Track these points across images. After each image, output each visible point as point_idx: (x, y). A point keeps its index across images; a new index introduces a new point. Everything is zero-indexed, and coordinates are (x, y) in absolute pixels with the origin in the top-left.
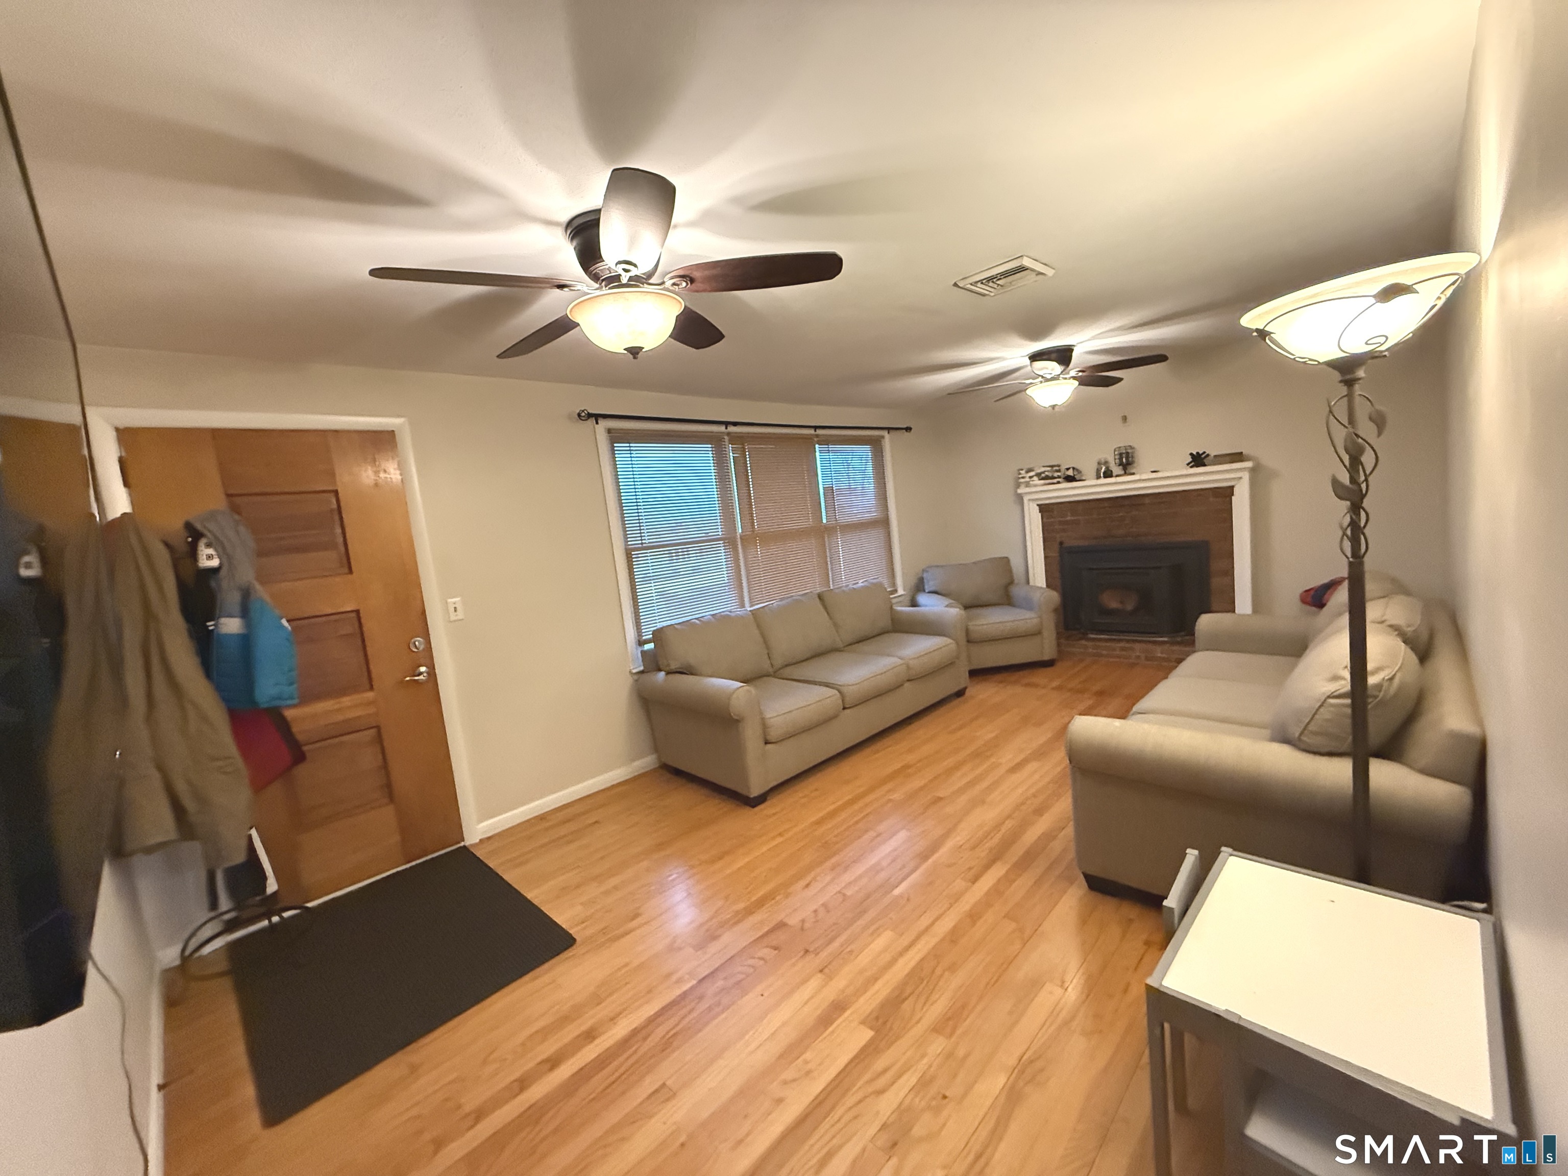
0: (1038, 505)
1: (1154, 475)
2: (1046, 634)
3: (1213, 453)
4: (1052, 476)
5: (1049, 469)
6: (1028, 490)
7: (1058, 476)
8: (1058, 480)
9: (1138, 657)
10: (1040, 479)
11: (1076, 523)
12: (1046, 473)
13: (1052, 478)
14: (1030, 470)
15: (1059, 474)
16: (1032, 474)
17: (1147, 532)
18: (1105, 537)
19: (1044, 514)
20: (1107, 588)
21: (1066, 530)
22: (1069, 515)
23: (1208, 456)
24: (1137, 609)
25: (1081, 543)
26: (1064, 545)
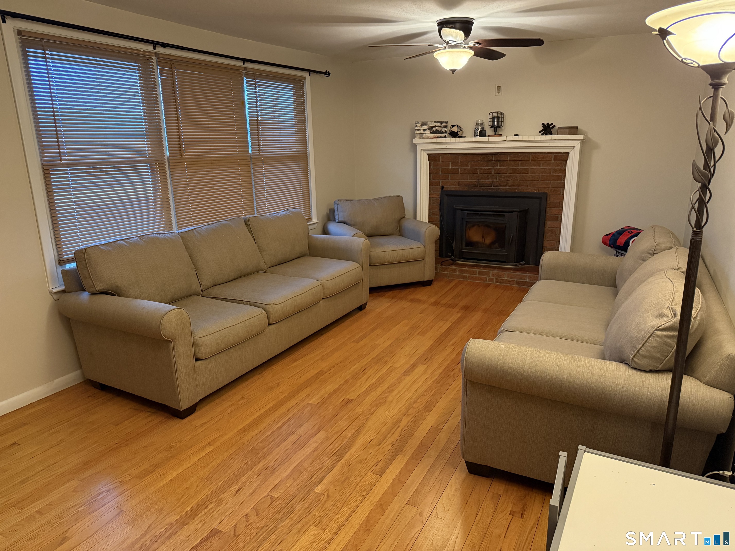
0: (428, 154)
1: (516, 138)
2: (427, 259)
3: (558, 124)
4: (441, 130)
5: (439, 124)
6: (421, 141)
7: (445, 131)
8: (445, 134)
9: (491, 280)
10: (431, 133)
11: (456, 172)
12: (437, 128)
13: (441, 132)
14: (423, 124)
15: (446, 129)
16: (425, 127)
17: (505, 183)
18: (475, 185)
19: (432, 163)
20: (473, 226)
21: (447, 177)
22: (450, 166)
23: (554, 126)
24: (493, 243)
25: (458, 188)
26: (444, 189)
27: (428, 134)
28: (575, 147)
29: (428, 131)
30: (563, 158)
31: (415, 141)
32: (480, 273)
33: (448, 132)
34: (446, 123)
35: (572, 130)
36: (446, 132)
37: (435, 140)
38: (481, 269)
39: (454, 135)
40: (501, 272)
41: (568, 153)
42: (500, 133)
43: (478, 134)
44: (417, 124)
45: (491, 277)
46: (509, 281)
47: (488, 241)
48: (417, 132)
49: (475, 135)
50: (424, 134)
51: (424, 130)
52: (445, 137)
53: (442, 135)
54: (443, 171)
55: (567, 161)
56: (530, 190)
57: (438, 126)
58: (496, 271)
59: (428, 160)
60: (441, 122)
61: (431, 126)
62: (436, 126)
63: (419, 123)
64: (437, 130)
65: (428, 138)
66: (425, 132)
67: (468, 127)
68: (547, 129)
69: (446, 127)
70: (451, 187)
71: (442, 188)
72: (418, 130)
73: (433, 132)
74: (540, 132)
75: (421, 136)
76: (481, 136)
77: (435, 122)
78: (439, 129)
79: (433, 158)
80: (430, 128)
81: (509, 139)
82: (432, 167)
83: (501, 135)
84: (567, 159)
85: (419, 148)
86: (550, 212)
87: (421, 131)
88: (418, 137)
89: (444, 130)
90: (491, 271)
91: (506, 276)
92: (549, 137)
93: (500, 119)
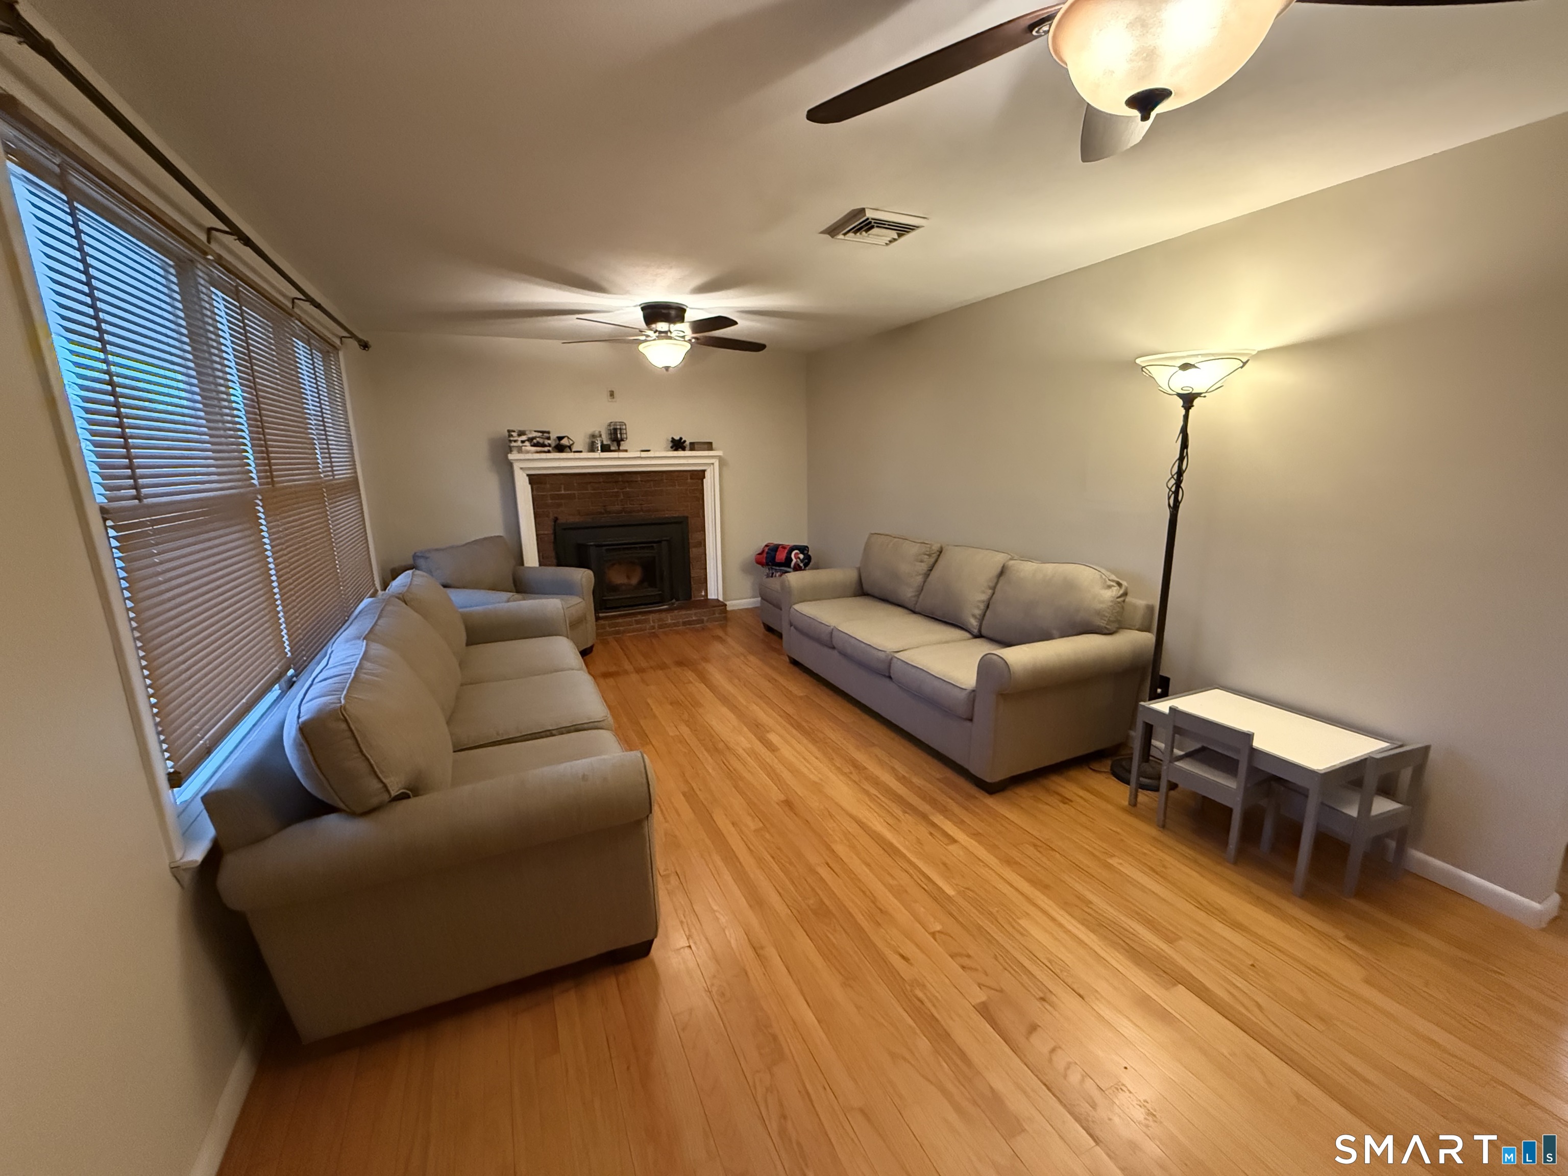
0: (528, 475)
1: (644, 454)
5: (540, 434)
6: (519, 456)
8: (548, 448)
10: (532, 446)
11: (571, 497)
12: (538, 439)
13: (543, 445)
14: (521, 433)
15: (549, 442)
16: (524, 438)
17: (639, 508)
18: (601, 513)
19: (534, 486)
20: (613, 565)
21: (559, 505)
22: (562, 489)
23: (685, 441)
24: (641, 582)
25: (577, 519)
26: (558, 521)
27: (528, 447)
28: (713, 464)
29: (527, 443)
30: (699, 476)
31: (511, 457)
32: (638, 622)
33: (553, 445)
34: (548, 432)
35: (706, 446)
36: (549, 445)
37: (544, 456)
38: (639, 617)
39: (560, 448)
40: (663, 615)
41: (704, 471)
42: (625, 448)
43: (599, 448)
44: (513, 433)
45: (652, 624)
46: (673, 623)
47: (634, 581)
48: (513, 444)
49: (592, 449)
50: (523, 447)
51: (523, 442)
52: (549, 452)
53: (546, 449)
54: (553, 497)
55: (704, 480)
56: (668, 514)
57: (539, 437)
58: (656, 616)
59: (530, 483)
60: (543, 432)
61: (530, 436)
62: (536, 437)
63: (514, 431)
64: (538, 442)
65: (528, 452)
66: (524, 444)
67: (579, 440)
68: (678, 445)
69: (549, 438)
70: (568, 516)
71: (556, 519)
72: (515, 441)
73: (534, 445)
74: (672, 447)
75: (520, 450)
76: (602, 451)
77: (535, 431)
78: (541, 441)
79: (535, 480)
80: (530, 440)
81: (638, 454)
82: (535, 493)
83: (626, 451)
84: (704, 477)
85: (517, 467)
86: (694, 538)
87: (519, 444)
88: (515, 452)
89: (547, 442)
90: (651, 617)
91: (669, 619)
92: (681, 453)
93: (618, 432)
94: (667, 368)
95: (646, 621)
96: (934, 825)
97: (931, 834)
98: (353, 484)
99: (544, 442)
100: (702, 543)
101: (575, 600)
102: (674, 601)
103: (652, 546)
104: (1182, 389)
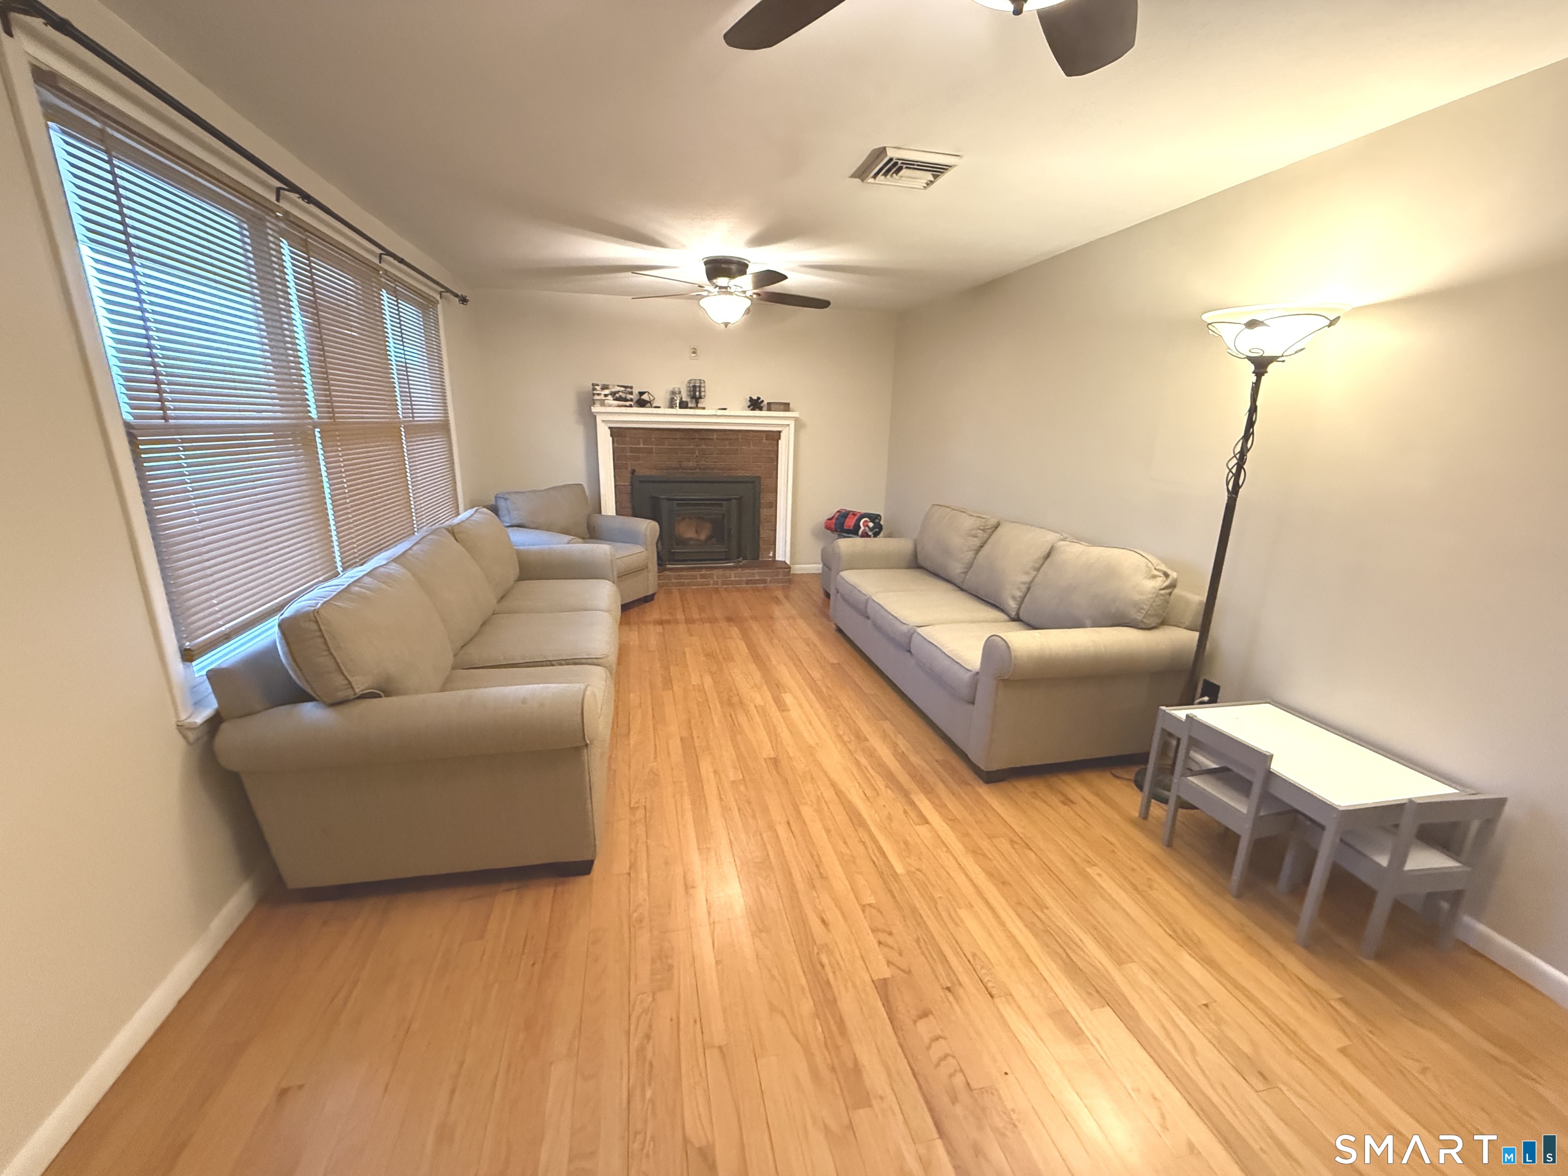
0: (610, 428)
1: (722, 413)
2: (650, 566)
3: (766, 399)
5: (623, 389)
6: (603, 409)
8: (631, 403)
10: (614, 400)
11: (650, 451)
12: (620, 393)
13: (626, 400)
14: (605, 387)
15: (632, 397)
16: (607, 392)
17: (713, 466)
18: (677, 469)
19: (615, 439)
20: (684, 519)
21: (638, 459)
22: (641, 444)
23: (763, 401)
24: (709, 538)
25: (654, 473)
26: (636, 474)
27: (610, 400)
28: (788, 425)
29: (610, 397)
30: (774, 437)
31: (595, 409)
32: (702, 576)
33: (635, 401)
34: (631, 388)
35: (782, 407)
36: (631, 400)
37: (623, 410)
38: (704, 572)
39: (642, 403)
40: (727, 572)
41: (780, 432)
42: (703, 406)
43: (678, 405)
44: (596, 387)
45: (716, 579)
46: (736, 581)
47: (703, 537)
48: (596, 397)
49: (672, 405)
50: (606, 401)
51: (606, 395)
52: (631, 406)
53: (628, 403)
54: (632, 450)
55: (780, 441)
56: (741, 473)
57: (622, 392)
58: (721, 572)
59: (611, 436)
60: (625, 387)
61: (613, 390)
62: (619, 391)
63: (598, 385)
64: (620, 396)
65: (610, 406)
66: (607, 398)
67: (660, 395)
68: (755, 404)
69: (631, 393)
70: (643, 472)
71: (633, 472)
72: (598, 394)
73: (616, 399)
74: (749, 407)
75: (603, 403)
76: (680, 407)
77: (618, 386)
78: (623, 395)
79: (617, 433)
80: (613, 394)
81: (713, 412)
82: (616, 445)
83: (704, 408)
84: (780, 439)
85: (599, 419)
86: (765, 499)
87: (602, 397)
88: (598, 403)
89: (629, 397)
90: (715, 572)
91: (733, 576)
92: (757, 413)
93: (698, 389)
94: (726, 324)
95: (711, 576)
96: (912, 804)
97: (905, 812)
98: (443, 427)
99: (626, 397)
100: (773, 505)
101: (638, 549)
102: (741, 559)
103: (722, 504)
104: (1250, 351)
